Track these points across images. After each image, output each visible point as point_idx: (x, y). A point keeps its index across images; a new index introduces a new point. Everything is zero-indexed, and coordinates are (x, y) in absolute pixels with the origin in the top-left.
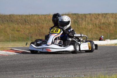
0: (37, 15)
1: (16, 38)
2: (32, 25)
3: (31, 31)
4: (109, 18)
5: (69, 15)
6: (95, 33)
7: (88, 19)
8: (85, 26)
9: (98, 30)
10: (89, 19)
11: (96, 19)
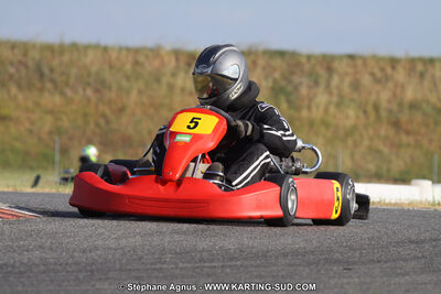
0: (96, 47)
2: (69, 92)
3: (65, 123)
5: (252, 57)
6: (370, 148)
7: (342, 81)
8: (326, 111)
9: (386, 138)
10: (348, 80)
11: (377, 81)
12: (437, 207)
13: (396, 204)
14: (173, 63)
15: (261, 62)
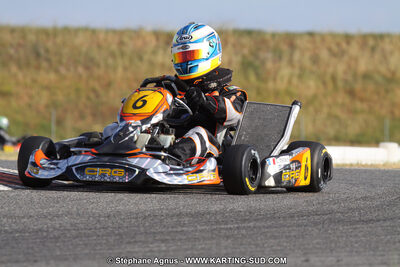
0: (86, 30)
2: (63, 71)
3: (60, 97)
4: (392, 53)
6: (330, 116)
7: (303, 55)
8: (290, 82)
9: (343, 105)
10: (308, 55)
11: (333, 54)
14: (153, 42)
15: (231, 40)
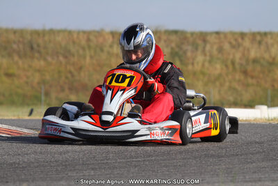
0: (64, 31)
1: (4, 95)
2: (49, 59)
3: (48, 77)
4: (272, 45)
5: (158, 35)
7: (212, 47)
8: (203, 65)
9: (239, 81)
10: (215, 47)
11: (233, 47)
12: (271, 122)
13: (246, 120)
14: (110, 39)
